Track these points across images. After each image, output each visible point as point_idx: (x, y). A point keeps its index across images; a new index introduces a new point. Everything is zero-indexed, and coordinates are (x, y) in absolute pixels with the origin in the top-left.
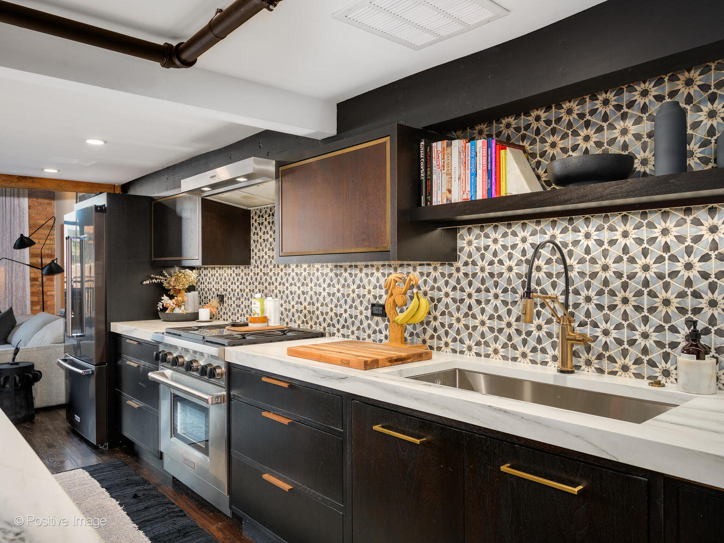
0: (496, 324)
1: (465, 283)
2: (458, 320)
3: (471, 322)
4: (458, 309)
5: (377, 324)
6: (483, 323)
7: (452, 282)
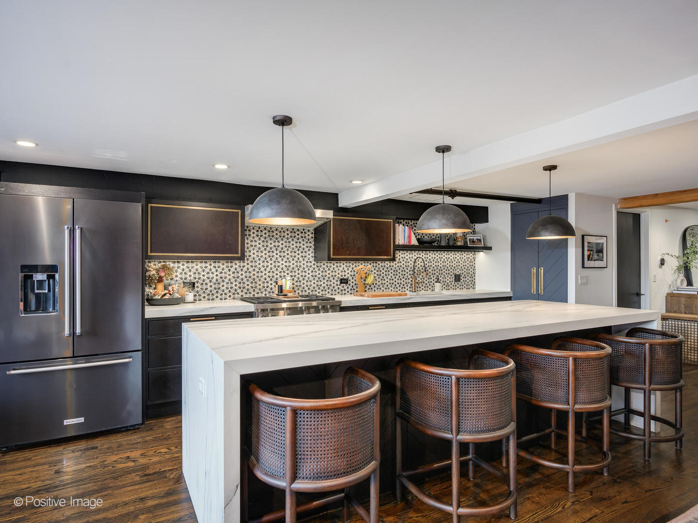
0: (391, 282)
1: (381, 269)
2: (379, 282)
3: (383, 282)
4: (379, 278)
5: (343, 287)
6: (387, 282)
7: (377, 269)
